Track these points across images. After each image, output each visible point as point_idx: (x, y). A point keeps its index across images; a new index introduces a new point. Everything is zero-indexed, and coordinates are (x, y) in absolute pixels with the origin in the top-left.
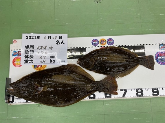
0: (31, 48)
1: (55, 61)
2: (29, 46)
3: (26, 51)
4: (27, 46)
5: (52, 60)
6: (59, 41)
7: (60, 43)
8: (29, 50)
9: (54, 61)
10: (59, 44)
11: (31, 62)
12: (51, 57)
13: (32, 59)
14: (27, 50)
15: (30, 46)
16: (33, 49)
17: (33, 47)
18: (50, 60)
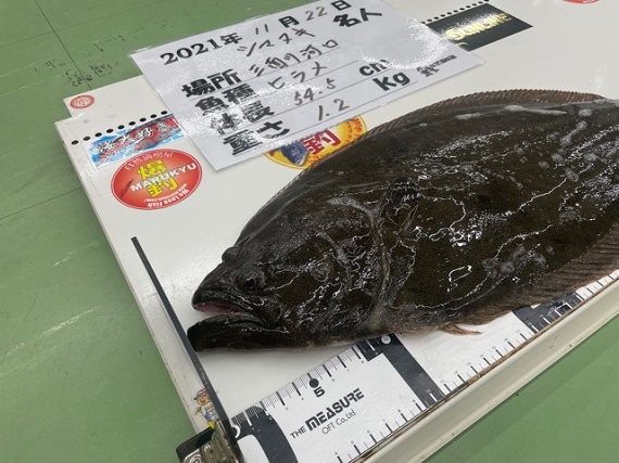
0: (224, 84)
1: (401, 74)
2: (203, 81)
3: (200, 104)
4: (194, 84)
5: (386, 79)
6: (346, 16)
7: (360, 18)
8: (218, 94)
9: (400, 78)
10: (357, 21)
11: (271, 131)
12: (367, 71)
13: (266, 119)
14: (205, 96)
15: (209, 81)
16: (237, 85)
17: (226, 76)
18: (376, 81)
